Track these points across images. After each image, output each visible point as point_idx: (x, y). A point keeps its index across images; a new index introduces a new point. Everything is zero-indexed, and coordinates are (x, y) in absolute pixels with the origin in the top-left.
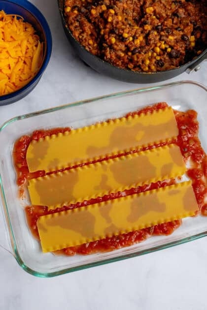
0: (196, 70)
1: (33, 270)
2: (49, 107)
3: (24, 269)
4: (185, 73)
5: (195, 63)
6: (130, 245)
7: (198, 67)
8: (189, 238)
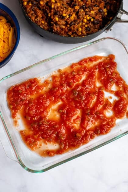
0: (111, 30)
3: (26, 170)
4: (104, 32)
7: (112, 28)
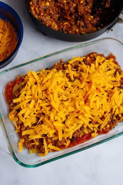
0: (112, 30)
1: (25, 164)
2: (21, 63)
3: (19, 164)
4: (105, 33)
5: (111, 26)
6: (83, 142)
7: (113, 28)
8: (119, 134)
